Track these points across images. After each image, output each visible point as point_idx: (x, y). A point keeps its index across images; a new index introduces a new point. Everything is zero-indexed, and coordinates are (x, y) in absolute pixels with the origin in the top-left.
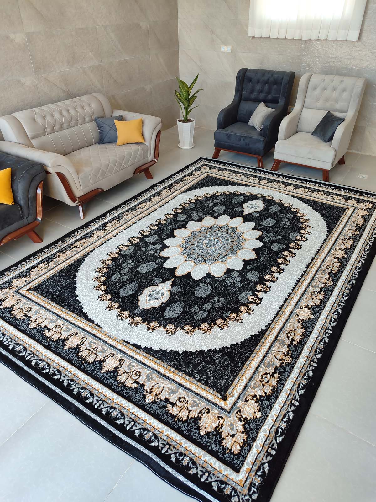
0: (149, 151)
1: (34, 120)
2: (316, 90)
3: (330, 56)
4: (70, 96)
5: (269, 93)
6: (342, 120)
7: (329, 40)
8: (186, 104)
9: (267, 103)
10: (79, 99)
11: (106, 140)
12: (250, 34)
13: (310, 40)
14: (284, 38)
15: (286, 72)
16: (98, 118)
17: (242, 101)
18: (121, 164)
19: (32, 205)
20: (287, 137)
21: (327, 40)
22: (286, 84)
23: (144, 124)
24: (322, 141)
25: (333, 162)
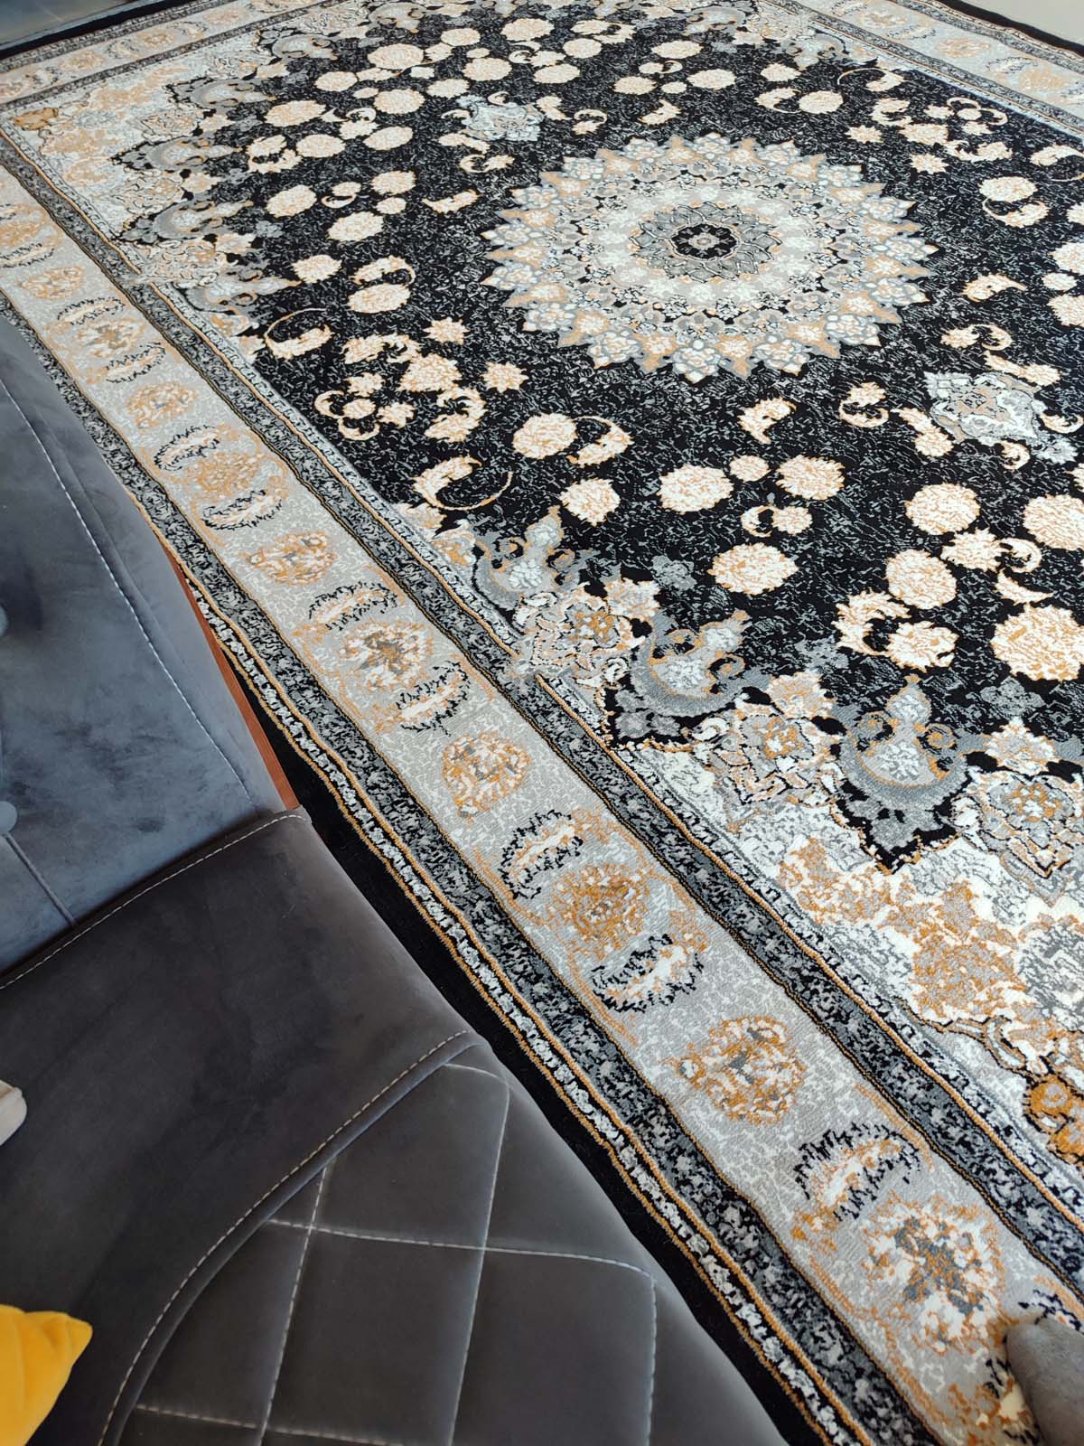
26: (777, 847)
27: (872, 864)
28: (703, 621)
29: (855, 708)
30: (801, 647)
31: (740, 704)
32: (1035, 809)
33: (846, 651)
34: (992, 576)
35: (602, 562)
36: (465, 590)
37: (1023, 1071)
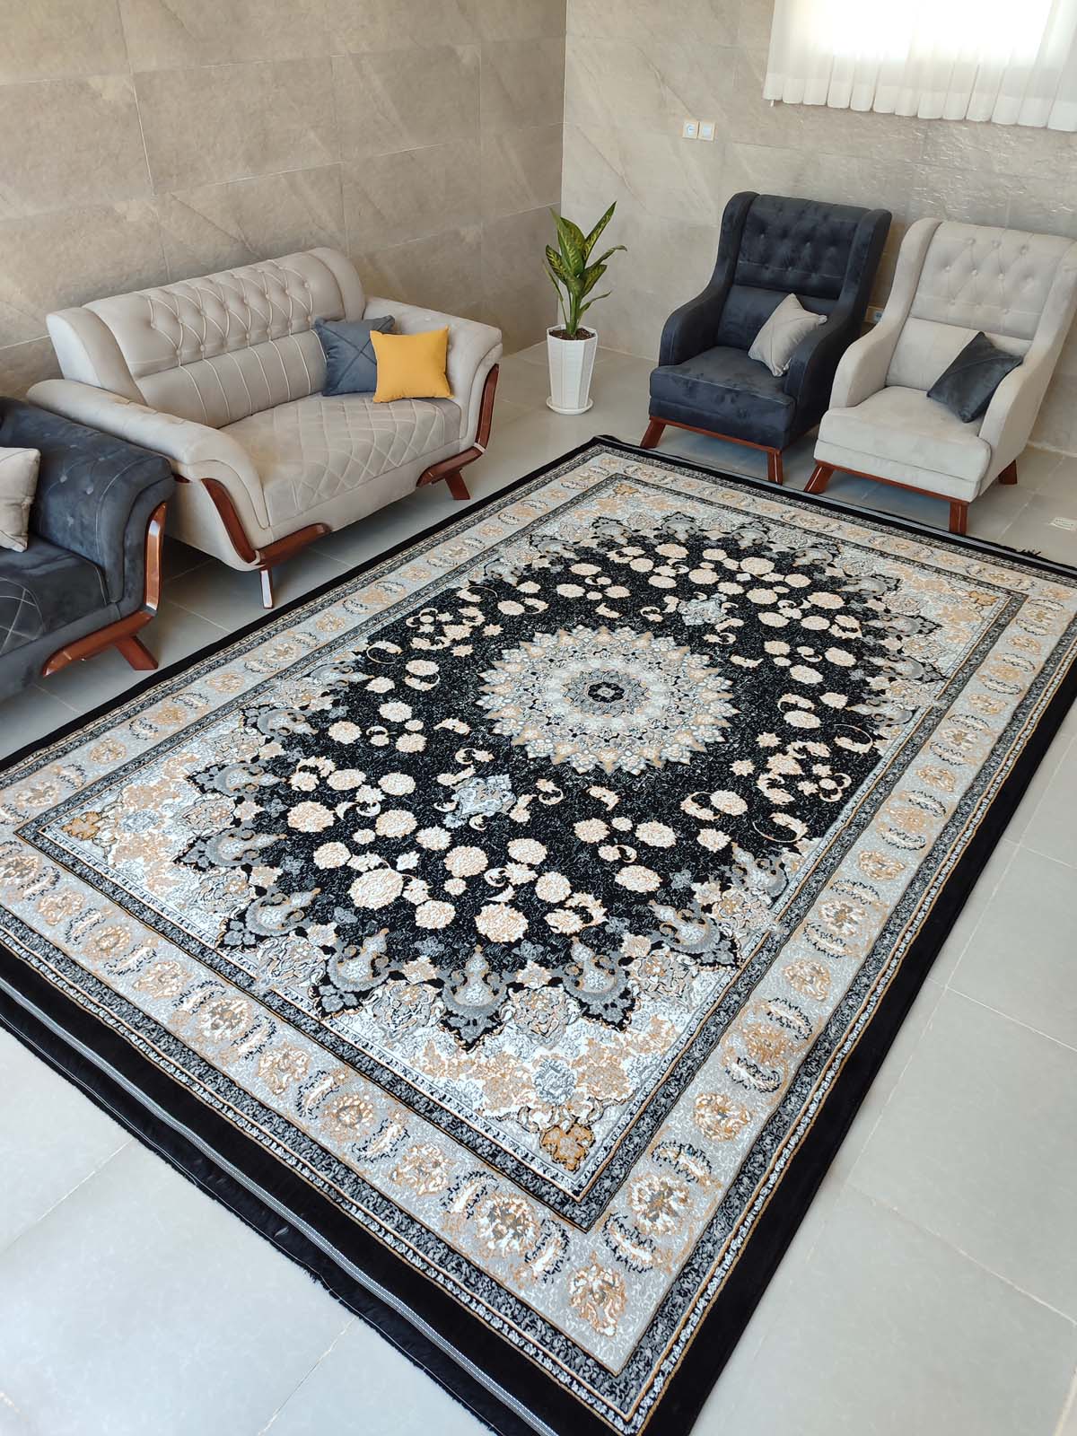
0: (463, 424)
1: (148, 323)
2: (948, 268)
3: (997, 168)
4: (251, 254)
5: (813, 267)
6: (1016, 361)
7: (994, 124)
8: (576, 287)
9: (809, 296)
10: (273, 265)
11: (343, 385)
12: (769, 94)
13: (941, 119)
14: (868, 109)
15: (864, 211)
16: (326, 321)
17: (736, 289)
18: (381, 458)
19: (133, 569)
20: (855, 402)
21: (989, 122)
22: (864, 245)
23: (453, 345)
24: (954, 417)
25: (981, 481)
26: (196, 751)
27: (188, 774)
28: (310, 723)
29: (266, 765)
30: (299, 749)
31: (264, 737)
32: (216, 814)
33: (298, 761)
34: (351, 800)
35: (342, 694)
36: (319, 663)
37: (103, 811)
